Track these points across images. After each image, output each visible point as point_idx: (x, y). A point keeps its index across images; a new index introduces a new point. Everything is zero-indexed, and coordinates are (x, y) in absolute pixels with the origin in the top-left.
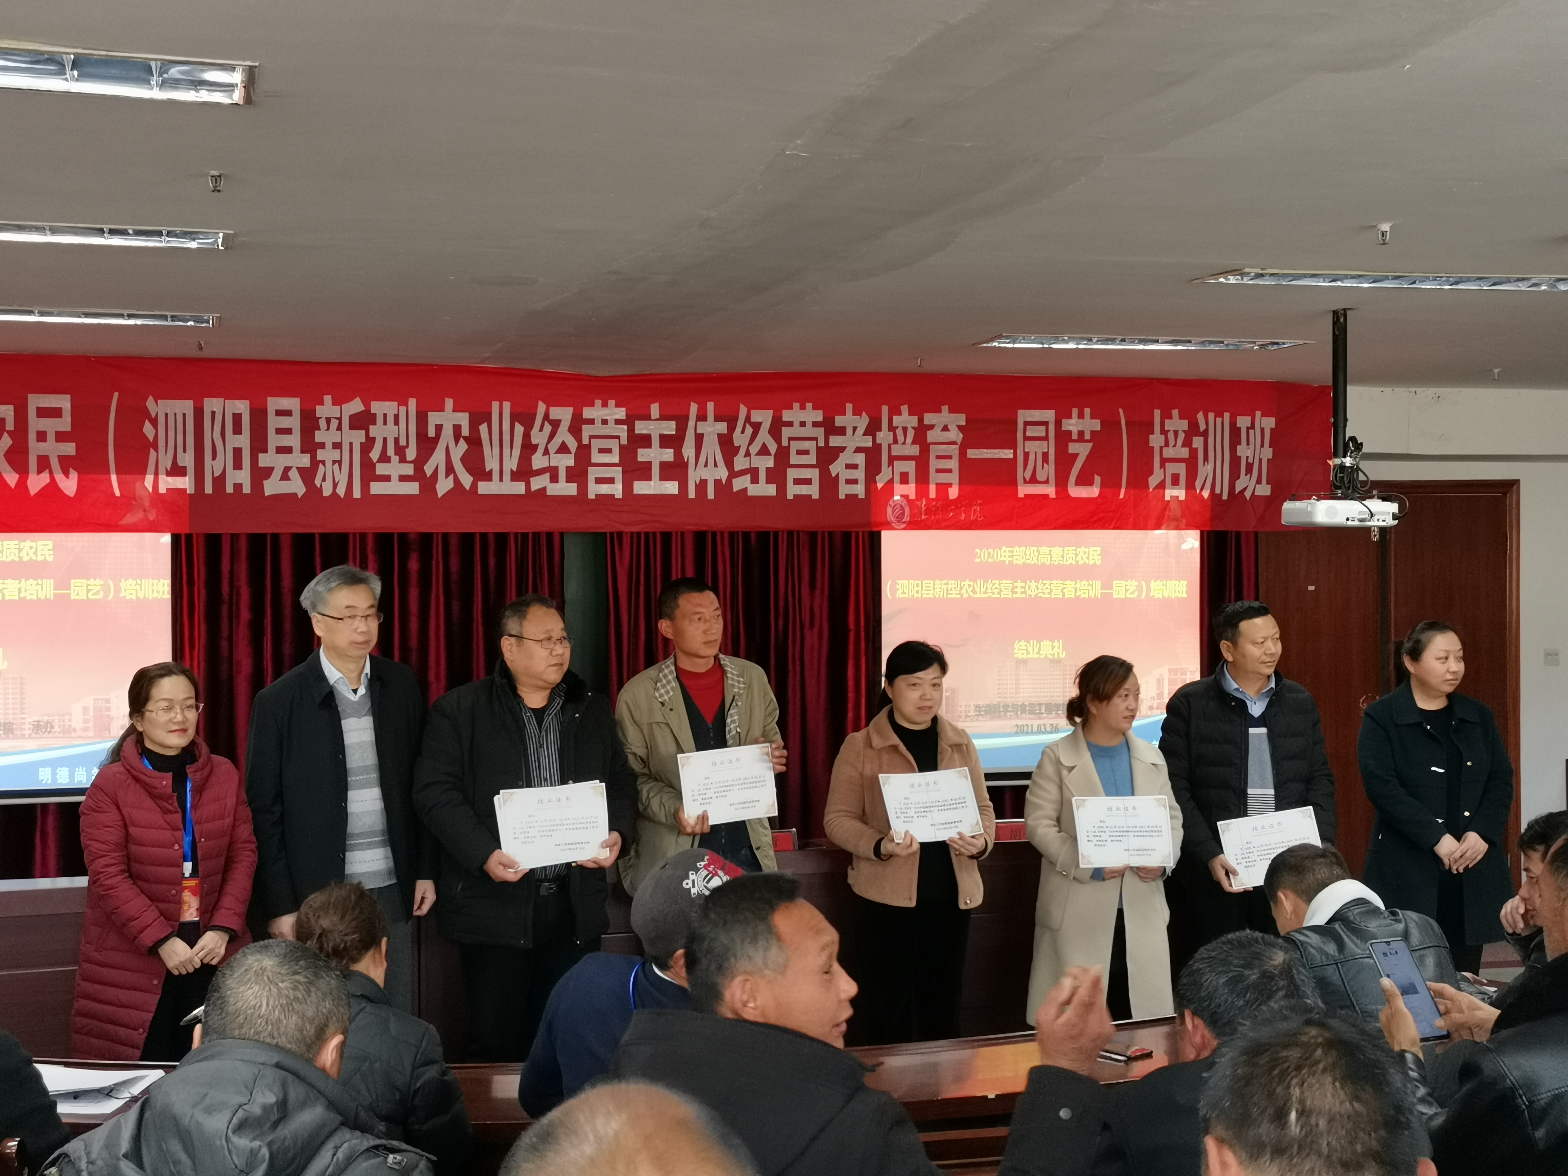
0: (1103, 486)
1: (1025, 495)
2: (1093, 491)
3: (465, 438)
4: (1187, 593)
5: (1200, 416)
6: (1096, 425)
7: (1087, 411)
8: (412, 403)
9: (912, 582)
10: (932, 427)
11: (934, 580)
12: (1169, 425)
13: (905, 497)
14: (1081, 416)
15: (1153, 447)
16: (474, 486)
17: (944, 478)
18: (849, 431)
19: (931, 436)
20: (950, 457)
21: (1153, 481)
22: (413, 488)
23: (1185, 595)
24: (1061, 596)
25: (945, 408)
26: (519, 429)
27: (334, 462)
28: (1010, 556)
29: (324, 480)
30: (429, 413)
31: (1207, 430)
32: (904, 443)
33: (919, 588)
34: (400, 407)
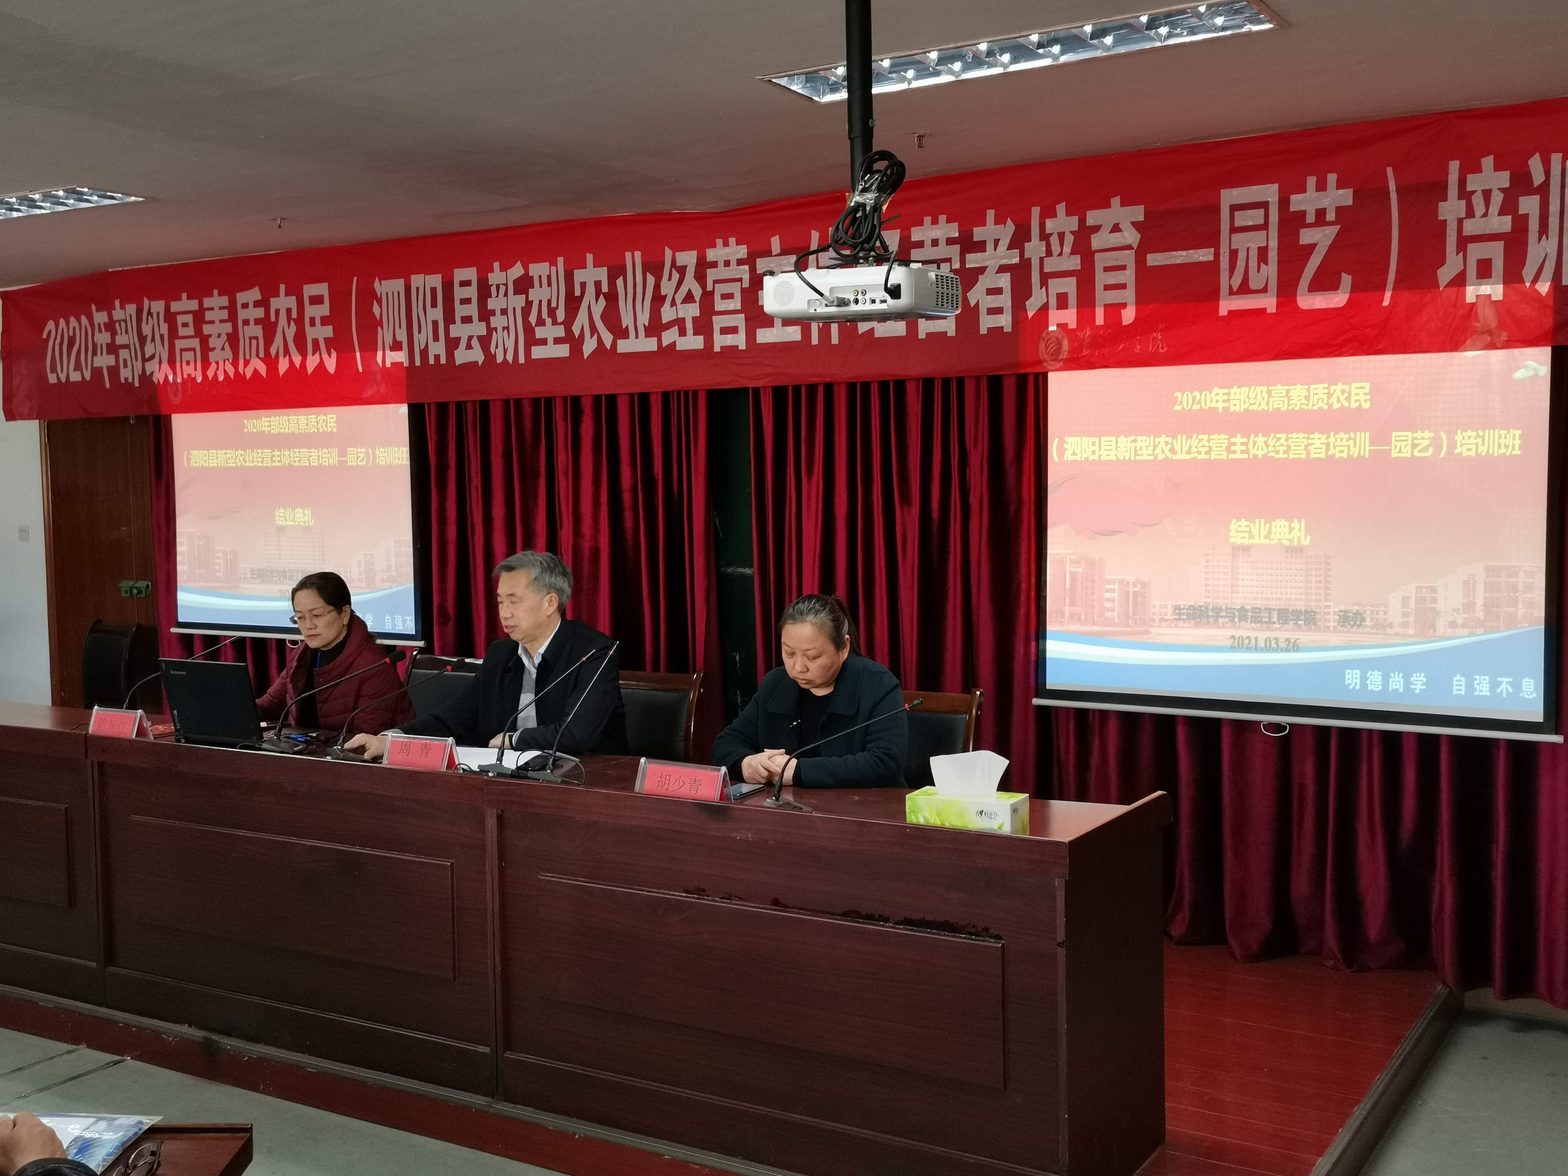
0: (1354, 289)
1: (1230, 312)
2: (1338, 299)
3: (605, 294)
4: (1521, 447)
5: (1535, 164)
6: (1346, 197)
7: (1332, 178)
8: (560, 261)
9: (1085, 439)
10: (1097, 229)
11: (1117, 437)
12: (1474, 183)
13: (1062, 326)
14: (1321, 187)
15: (1445, 222)
16: (614, 344)
17: (1114, 297)
18: (990, 246)
19: (1096, 242)
20: (1123, 268)
21: (1445, 275)
22: (563, 351)
23: (1517, 452)
24: (1304, 456)
25: (1116, 201)
26: (651, 280)
27: (504, 328)
28: (1224, 401)
29: (497, 347)
30: (575, 271)
31: (1546, 184)
32: (1060, 254)
33: (1096, 448)
34: (551, 267)
